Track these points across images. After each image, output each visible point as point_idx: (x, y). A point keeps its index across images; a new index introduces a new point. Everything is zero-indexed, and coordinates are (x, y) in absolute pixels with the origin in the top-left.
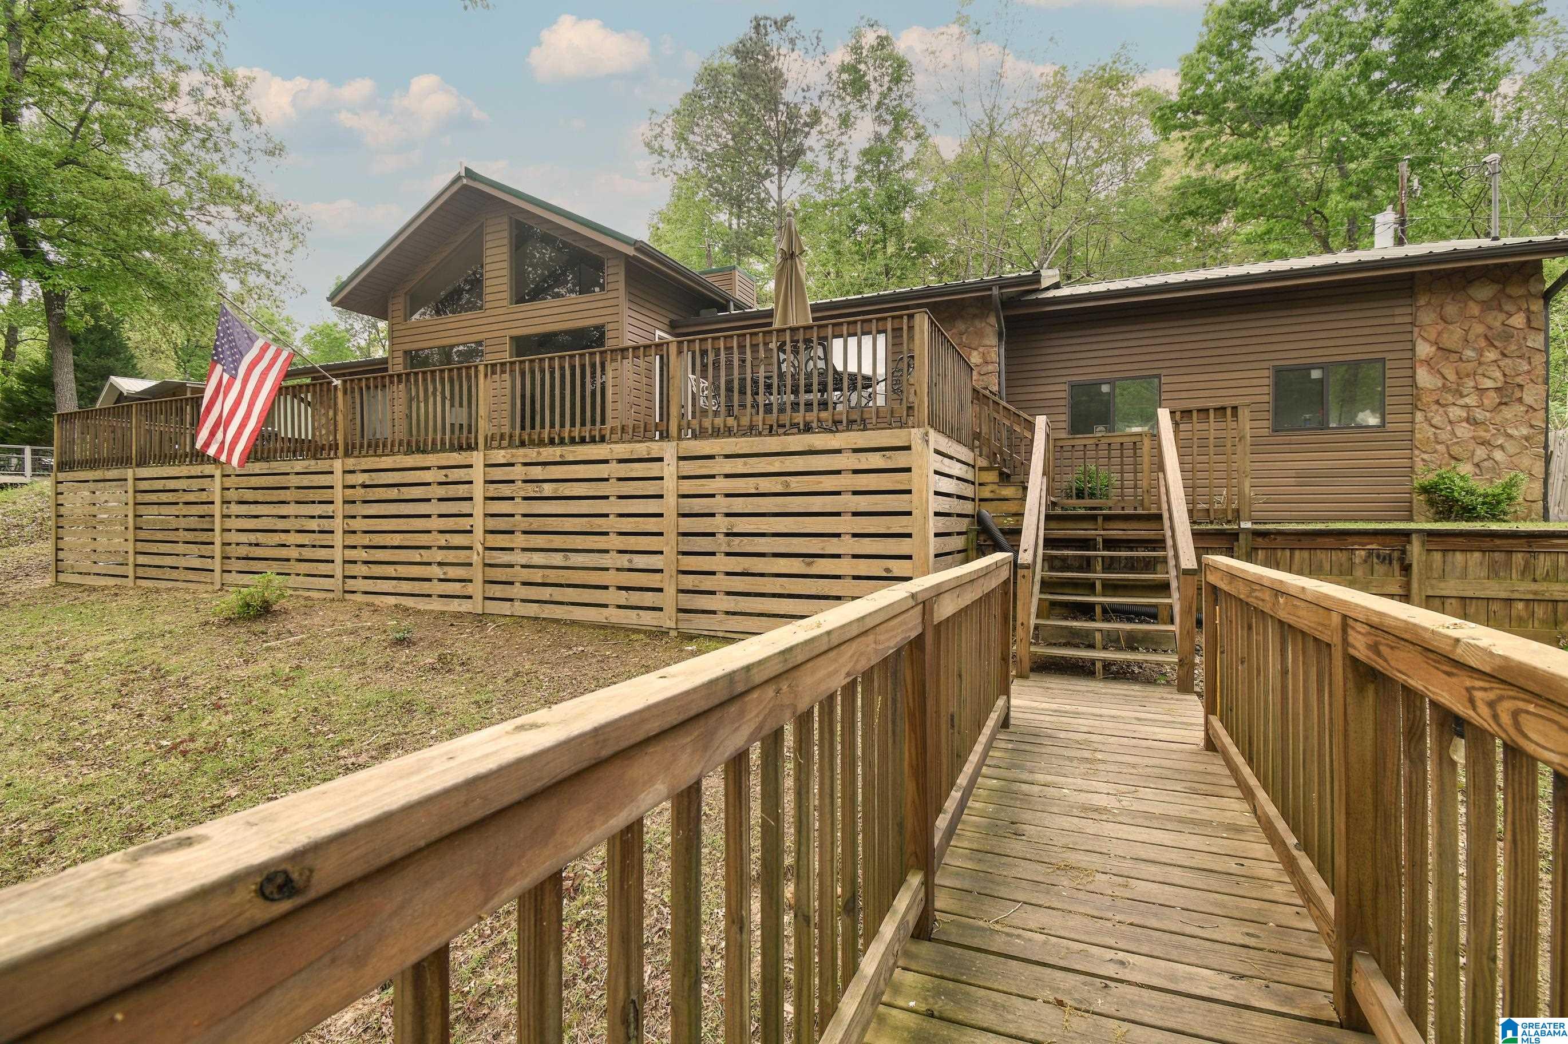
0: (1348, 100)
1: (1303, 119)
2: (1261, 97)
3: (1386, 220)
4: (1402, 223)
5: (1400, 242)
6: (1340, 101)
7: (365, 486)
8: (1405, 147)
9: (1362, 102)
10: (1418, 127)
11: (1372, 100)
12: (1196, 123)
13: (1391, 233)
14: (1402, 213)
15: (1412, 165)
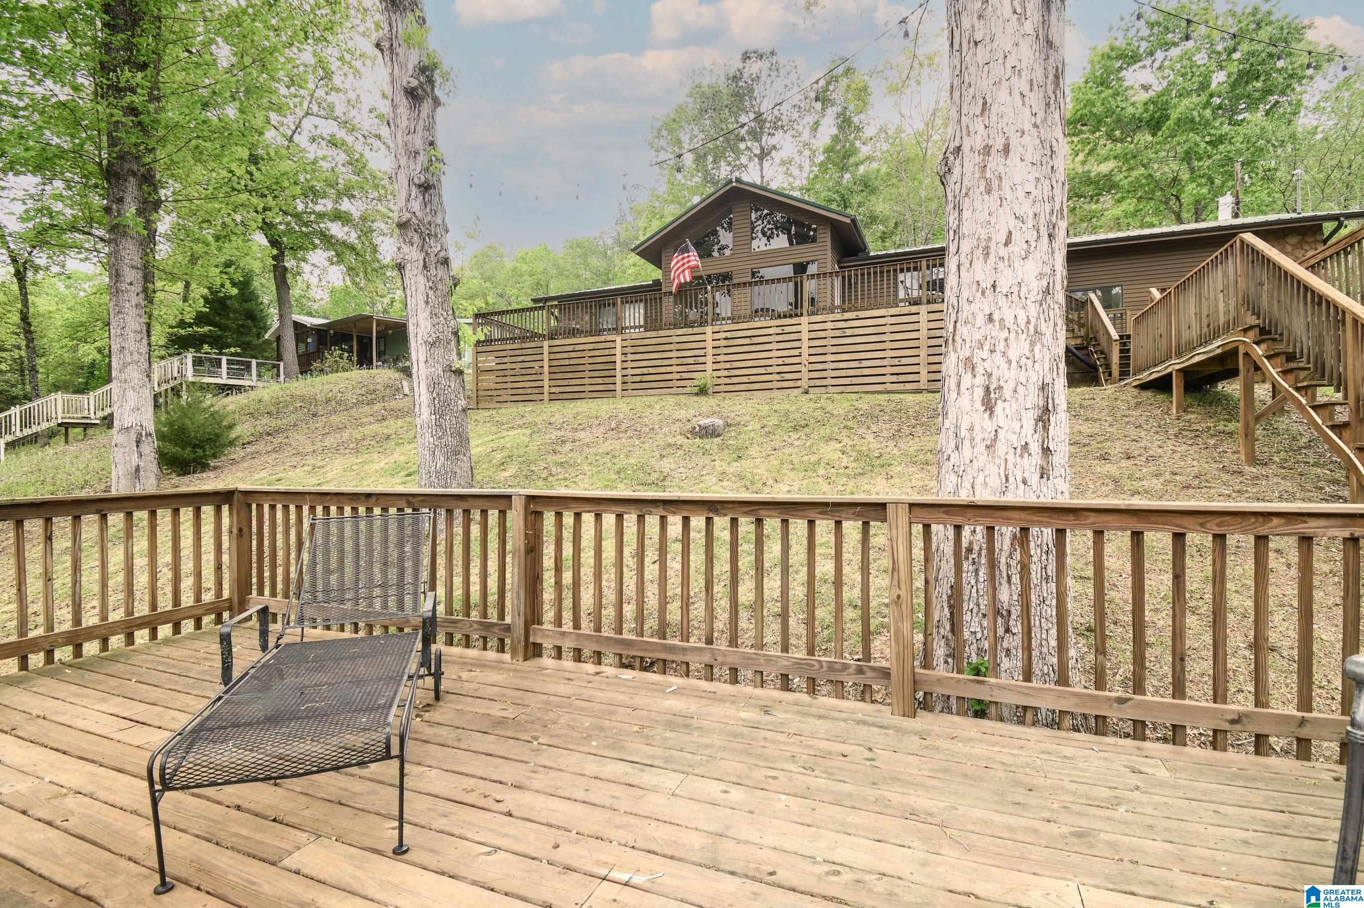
0: (1197, 119)
1: (1165, 130)
2: (1134, 115)
3: (1226, 202)
4: (1237, 203)
5: (1236, 216)
6: (1192, 121)
7: (726, 339)
8: (1239, 152)
9: (1207, 121)
10: (1247, 140)
11: (1214, 119)
12: (1081, 132)
13: (1230, 210)
14: (1237, 197)
15: (1243, 164)
